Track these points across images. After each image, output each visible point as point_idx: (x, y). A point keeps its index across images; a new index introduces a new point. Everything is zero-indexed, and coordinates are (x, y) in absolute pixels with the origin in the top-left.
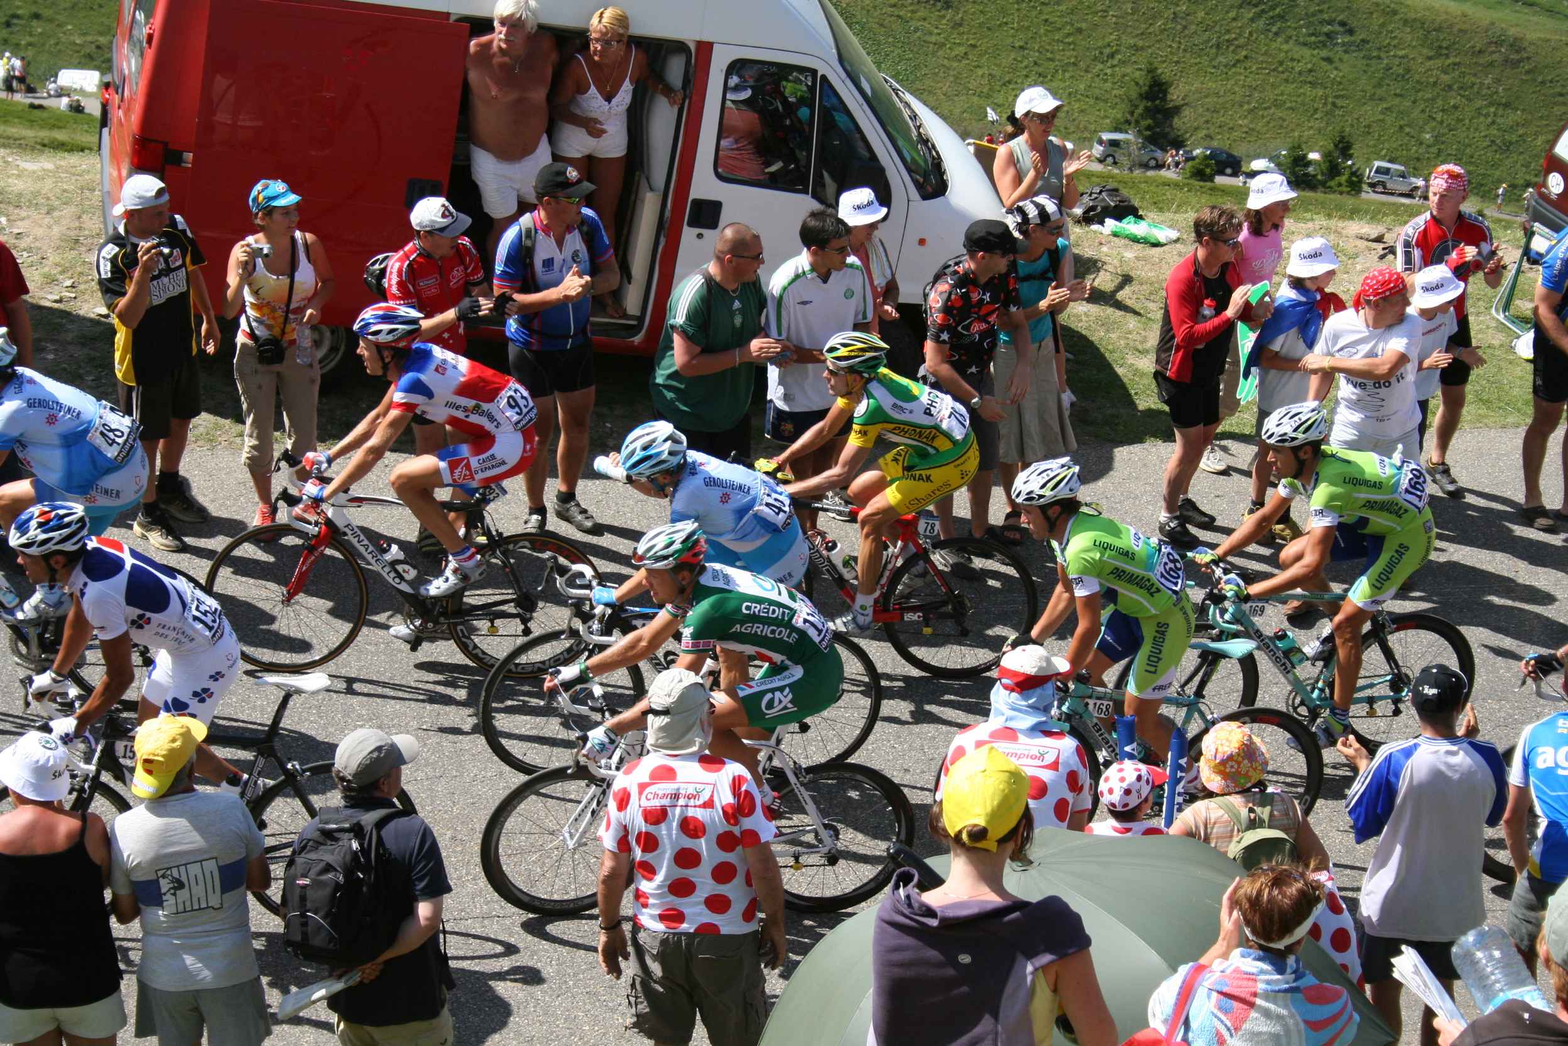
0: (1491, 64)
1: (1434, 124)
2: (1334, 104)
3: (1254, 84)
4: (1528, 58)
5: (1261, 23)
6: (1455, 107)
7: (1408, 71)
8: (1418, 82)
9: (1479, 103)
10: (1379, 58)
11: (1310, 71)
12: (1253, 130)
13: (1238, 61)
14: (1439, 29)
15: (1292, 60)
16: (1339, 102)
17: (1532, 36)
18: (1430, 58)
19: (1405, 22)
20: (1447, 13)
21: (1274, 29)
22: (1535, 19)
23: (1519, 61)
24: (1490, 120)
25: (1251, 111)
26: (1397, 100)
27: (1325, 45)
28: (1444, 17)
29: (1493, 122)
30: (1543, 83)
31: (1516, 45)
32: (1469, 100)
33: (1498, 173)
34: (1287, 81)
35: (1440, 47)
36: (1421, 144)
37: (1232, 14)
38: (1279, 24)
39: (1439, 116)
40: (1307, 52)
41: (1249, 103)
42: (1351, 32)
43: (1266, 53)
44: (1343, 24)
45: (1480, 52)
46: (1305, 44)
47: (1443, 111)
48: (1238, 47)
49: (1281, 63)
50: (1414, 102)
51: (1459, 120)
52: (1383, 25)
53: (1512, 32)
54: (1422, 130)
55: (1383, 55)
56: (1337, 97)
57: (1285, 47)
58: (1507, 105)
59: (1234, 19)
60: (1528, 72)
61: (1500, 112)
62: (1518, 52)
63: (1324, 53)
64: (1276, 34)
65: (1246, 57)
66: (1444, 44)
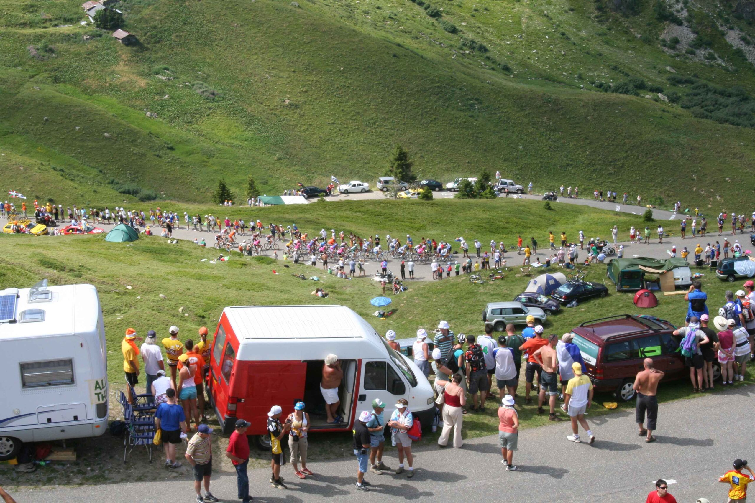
0: (545, 112)
1: (523, 141)
2: (477, 137)
3: (440, 131)
4: (562, 108)
5: (440, 103)
6: (531, 133)
7: (509, 118)
8: (514, 123)
9: (542, 130)
10: (495, 113)
11: (465, 122)
12: (442, 152)
13: (432, 121)
14: (521, 98)
15: (456, 118)
16: (479, 135)
17: (563, 97)
18: (518, 112)
19: (505, 96)
20: (523, 90)
21: (446, 105)
22: (563, 90)
23: (558, 110)
24: (547, 137)
25: (439, 143)
26: (506, 132)
27: (470, 110)
28: (522, 93)
29: (549, 138)
30: (569, 118)
31: (556, 102)
32: (538, 129)
33: (554, 161)
34: (454, 128)
35: (522, 106)
36: (518, 151)
37: (427, 100)
38: (448, 102)
39: (525, 138)
40: (462, 114)
41: (438, 140)
42: (481, 103)
43: (444, 116)
44: (477, 100)
45: (540, 107)
46: (461, 111)
47: (526, 135)
48: (431, 114)
49: (451, 120)
50: (513, 132)
51: (534, 139)
52: (495, 99)
53: (554, 96)
54: (518, 145)
55: (497, 112)
56: (478, 133)
57: (452, 113)
58: (554, 130)
59: (428, 102)
60: (562, 114)
61: (552, 134)
62: (557, 105)
63: (470, 114)
64: (447, 107)
65: (435, 119)
66: (524, 104)
